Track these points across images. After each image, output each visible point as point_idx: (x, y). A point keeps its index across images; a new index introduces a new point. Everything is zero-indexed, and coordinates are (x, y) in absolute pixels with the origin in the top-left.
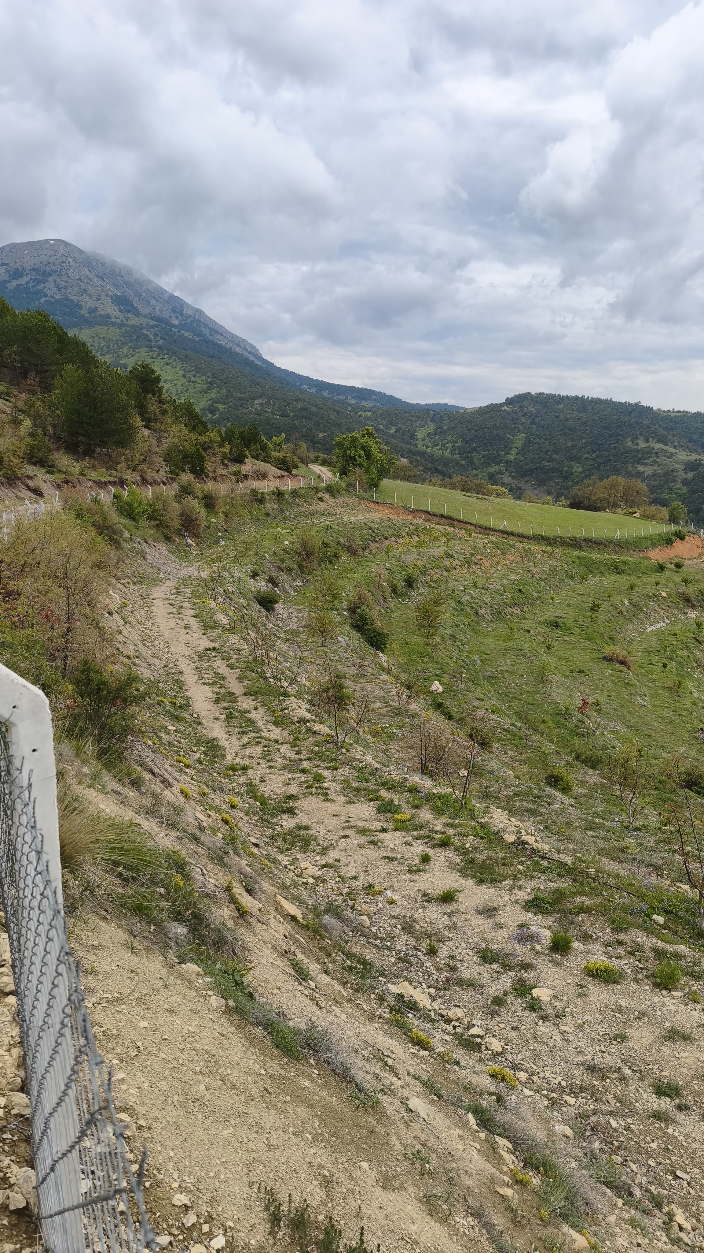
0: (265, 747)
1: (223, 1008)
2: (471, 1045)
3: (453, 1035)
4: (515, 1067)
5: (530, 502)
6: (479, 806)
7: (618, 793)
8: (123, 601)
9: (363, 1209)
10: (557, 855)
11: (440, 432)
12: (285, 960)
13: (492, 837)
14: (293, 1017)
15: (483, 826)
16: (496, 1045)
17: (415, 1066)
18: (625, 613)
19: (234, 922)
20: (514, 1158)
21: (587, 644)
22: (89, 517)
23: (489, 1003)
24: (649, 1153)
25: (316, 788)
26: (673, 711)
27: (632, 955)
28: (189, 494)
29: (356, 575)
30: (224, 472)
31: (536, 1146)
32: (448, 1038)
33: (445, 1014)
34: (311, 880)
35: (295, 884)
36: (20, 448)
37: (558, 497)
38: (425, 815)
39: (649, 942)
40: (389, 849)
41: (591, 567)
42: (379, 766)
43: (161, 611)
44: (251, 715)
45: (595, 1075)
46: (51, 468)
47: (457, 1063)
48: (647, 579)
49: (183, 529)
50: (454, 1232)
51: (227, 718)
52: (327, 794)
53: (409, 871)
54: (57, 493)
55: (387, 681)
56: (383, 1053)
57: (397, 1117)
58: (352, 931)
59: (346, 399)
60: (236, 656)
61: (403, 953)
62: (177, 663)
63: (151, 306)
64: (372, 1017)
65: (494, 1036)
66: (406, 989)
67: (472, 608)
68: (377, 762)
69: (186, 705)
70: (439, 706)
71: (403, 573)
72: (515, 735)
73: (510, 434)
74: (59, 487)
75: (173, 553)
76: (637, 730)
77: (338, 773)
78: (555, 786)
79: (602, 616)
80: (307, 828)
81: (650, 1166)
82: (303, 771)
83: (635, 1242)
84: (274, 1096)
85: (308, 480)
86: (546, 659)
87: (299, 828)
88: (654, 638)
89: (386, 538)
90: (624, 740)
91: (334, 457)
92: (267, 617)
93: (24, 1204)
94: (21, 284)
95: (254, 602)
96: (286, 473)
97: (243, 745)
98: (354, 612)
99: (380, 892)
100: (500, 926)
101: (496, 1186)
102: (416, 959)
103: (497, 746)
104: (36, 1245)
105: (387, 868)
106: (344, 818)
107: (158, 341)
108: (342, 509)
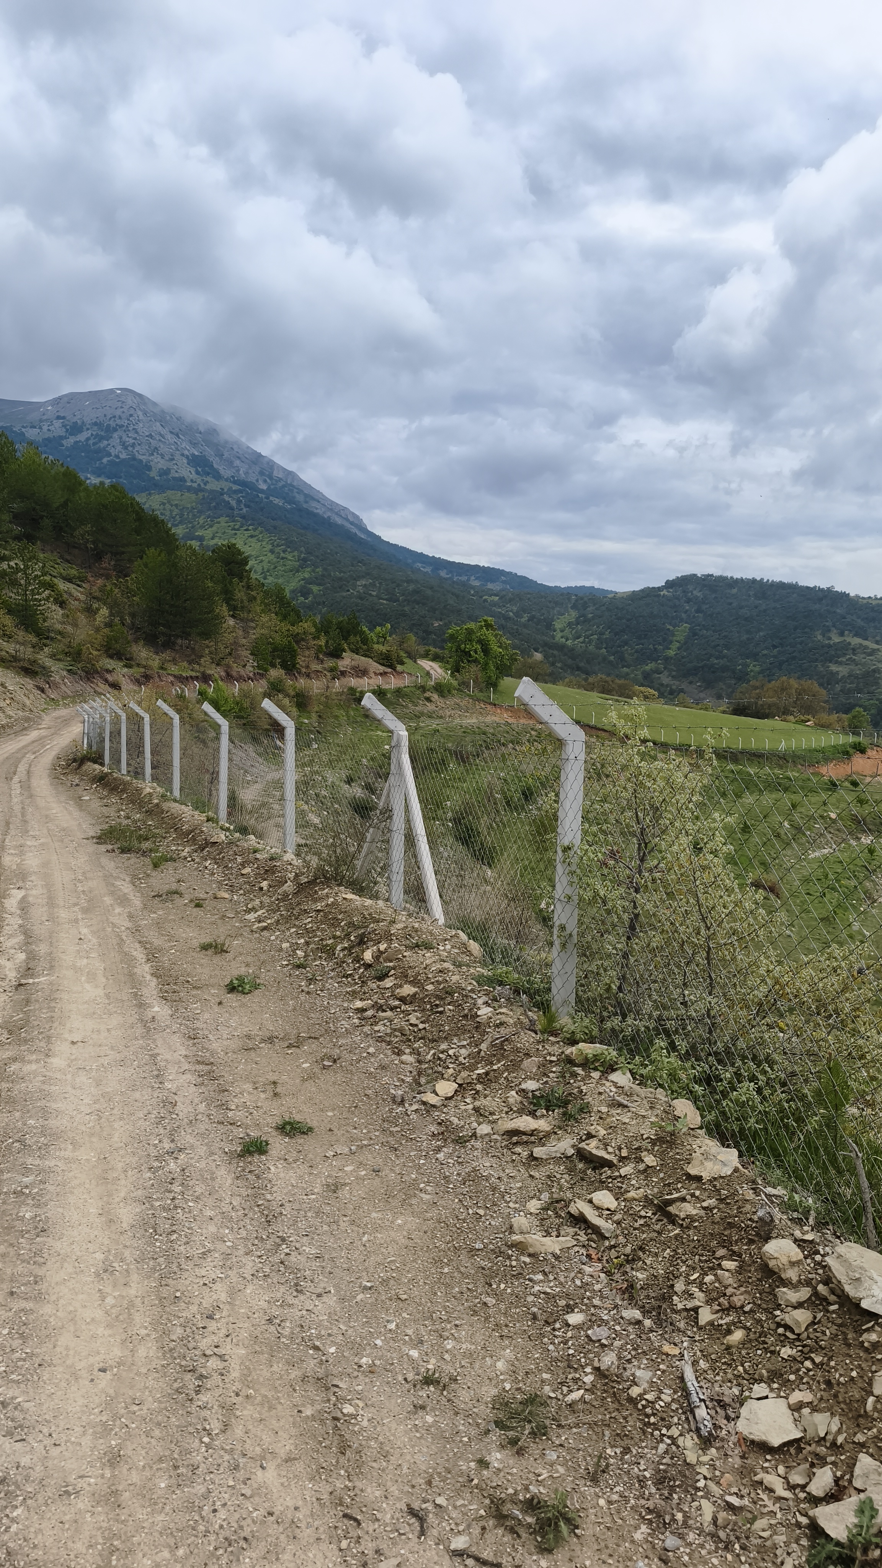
5: (683, 706)
11: (582, 620)
18: (783, 836)
28: (279, 692)
29: (465, 784)
30: (319, 667)
36: (97, 639)
37: (722, 702)
41: (750, 784)
46: (129, 661)
48: (815, 799)
49: (272, 729)
54: (136, 688)
59: (468, 580)
63: (234, 467)
71: (520, 784)
73: (670, 624)
74: (138, 682)
75: (260, 755)
79: (756, 838)
85: (414, 678)
88: (815, 866)
89: (503, 745)
91: (447, 652)
94: (80, 441)
95: (348, 808)
96: (390, 670)
98: (459, 824)
107: (241, 510)
108: (453, 712)
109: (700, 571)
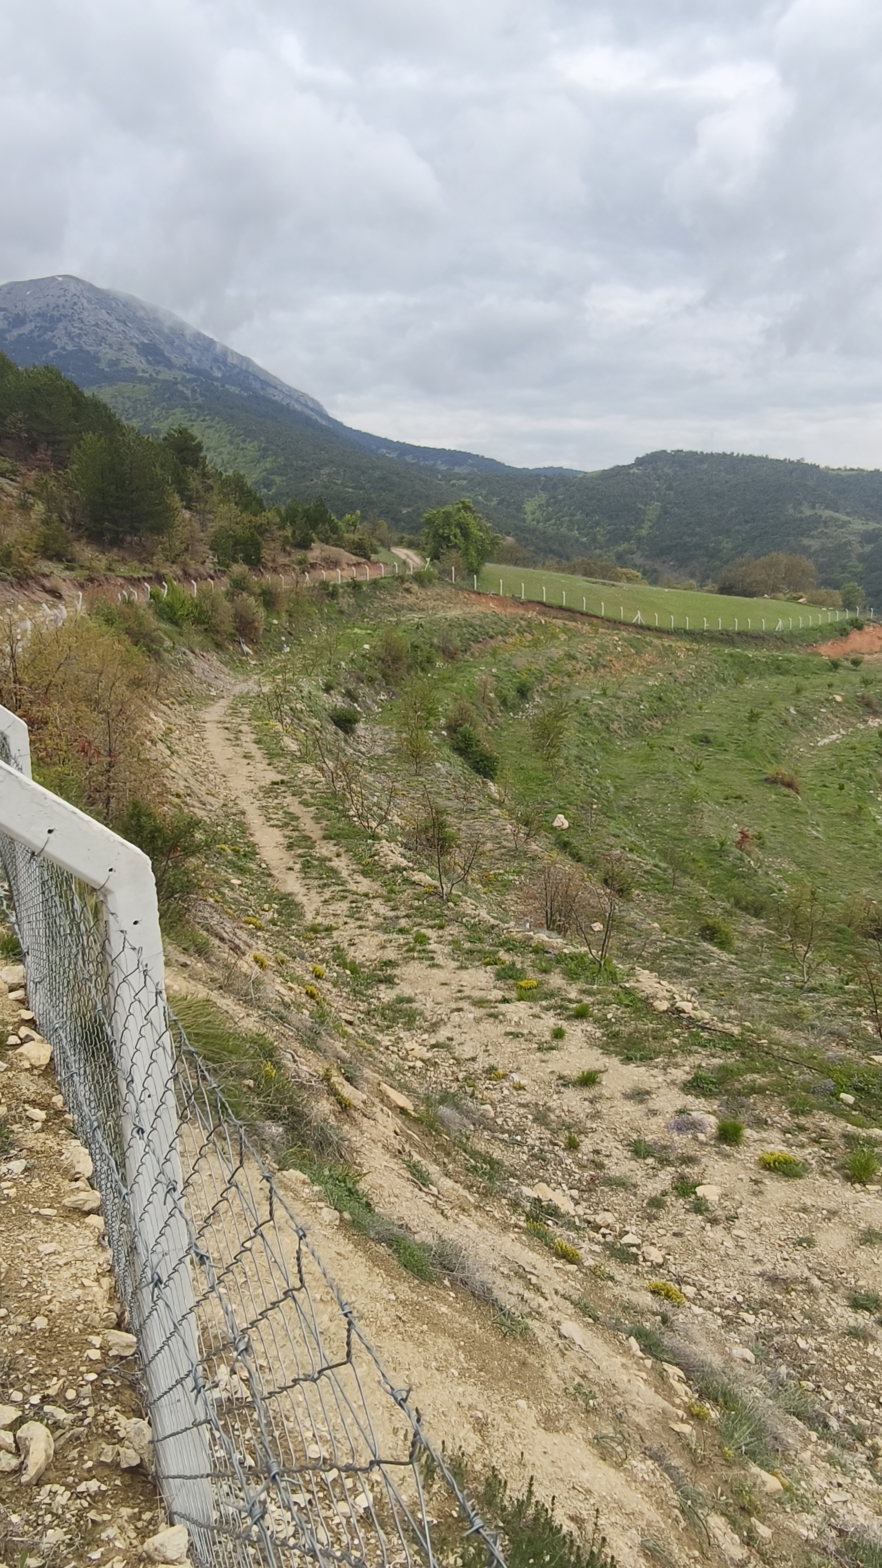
0: (352, 902)
1: (337, 1223)
2: (625, 1256)
3: (603, 1244)
4: (680, 1281)
5: (669, 587)
6: (621, 967)
7: (788, 946)
8: (167, 725)
9: (526, 1455)
10: (720, 1025)
11: (552, 502)
12: (400, 1161)
13: (639, 1005)
14: (418, 1229)
15: (628, 992)
16: (656, 1256)
17: (562, 1284)
18: (790, 723)
19: (336, 1117)
20: (687, 1389)
21: (746, 763)
22: (120, 623)
23: (644, 1205)
24: (846, 1379)
25: (419, 951)
26: (853, 843)
27: (816, 1142)
28: (243, 589)
29: (455, 685)
30: (286, 561)
31: (713, 1373)
32: (597, 1248)
33: (592, 1220)
34: (419, 1064)
35: (400, 1069)
36: (31, 539)
37: (703, 581)
38: (556, 980)
39: (837, 1126)
40: (513, 1023)
41: (747, 668)
42: (496, 922)
43: (215, 737)
44: (332, 864)
45: (778, 1287)
46: (71, 563)
47: (612, 1278)
48: (817, 681)
49: (237, 634)
50: (632, 1478)
51: (304, 868)
52: (433, 958)
53: (539, 1049)
54: (80, 594)
55: (499, 816)
56: (524, 1269)
57: (549, 1345)
58: (474, 1124)
59: (435, 464)
60: (311, 791)
61: (536, 1149)
62: (237, 801)
63: (186, 355)
64: (505, 1227)
65: (652, 1244)
66: (543, 1192)
67: (602, 722)
68: (493, 917)
69: (252, 852)
70: (564, 846)
71: (515, 680)
72: (660, 879)
73: (641, 503)
74: (82, 587)
75: (226, 664)
76: (809, 868)
77: (445, 932)
78: (711, 940)
79: (762, 728)
80: (410, 1000)
81: (847, 1392)
82: (401, 931)
83: (835, 1482)
84: (409, 1325)
85: (390, 568)
86: (694, 783)
87: (401, 1000)
88: (827, 754)
89: (492, 637)
90: (793, 880)
91: (423, 538)
92: (346, 741)
93: (138, 1461)
94: (24, 334)
95: (328, 722)
96: (363, 560)
97: (326, 901)
98: (455, 732)
99: (505, 1076)
100: (654, 1113)
101: (670, 1422)
102: (553, 1156)
103: (637, 892)
104: (157, 1508)
105: (510, 1046)
106: (454, 987)
107: (197, 399)
108: (435, 603)
109: (670, 447)
